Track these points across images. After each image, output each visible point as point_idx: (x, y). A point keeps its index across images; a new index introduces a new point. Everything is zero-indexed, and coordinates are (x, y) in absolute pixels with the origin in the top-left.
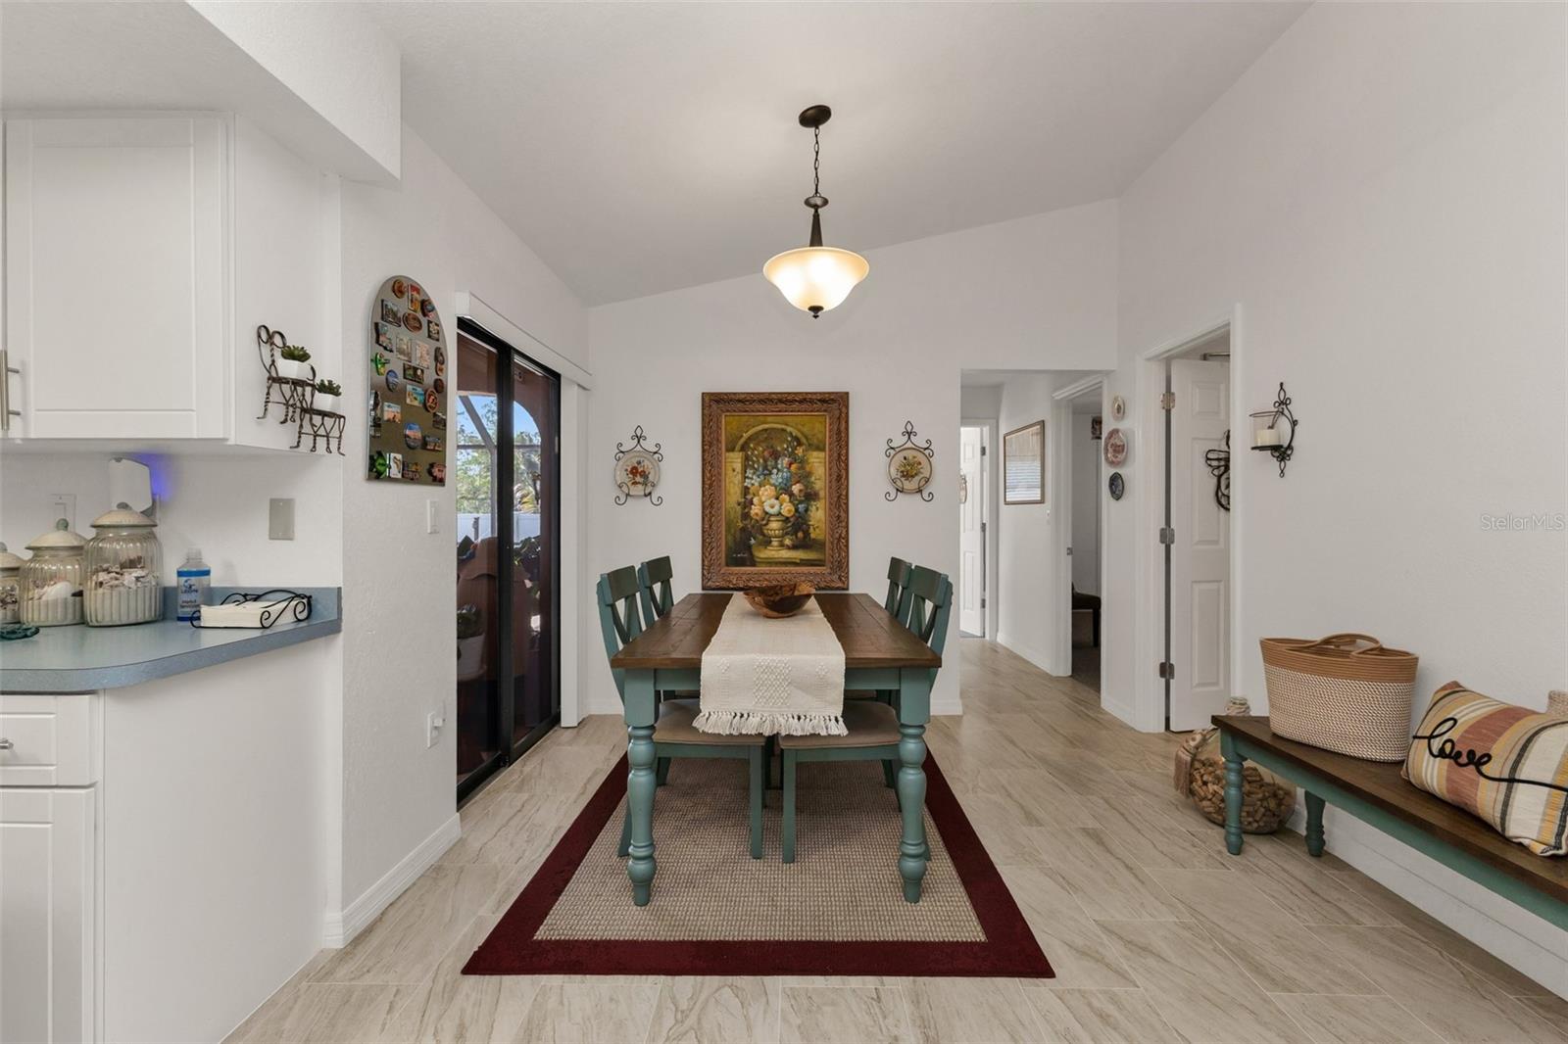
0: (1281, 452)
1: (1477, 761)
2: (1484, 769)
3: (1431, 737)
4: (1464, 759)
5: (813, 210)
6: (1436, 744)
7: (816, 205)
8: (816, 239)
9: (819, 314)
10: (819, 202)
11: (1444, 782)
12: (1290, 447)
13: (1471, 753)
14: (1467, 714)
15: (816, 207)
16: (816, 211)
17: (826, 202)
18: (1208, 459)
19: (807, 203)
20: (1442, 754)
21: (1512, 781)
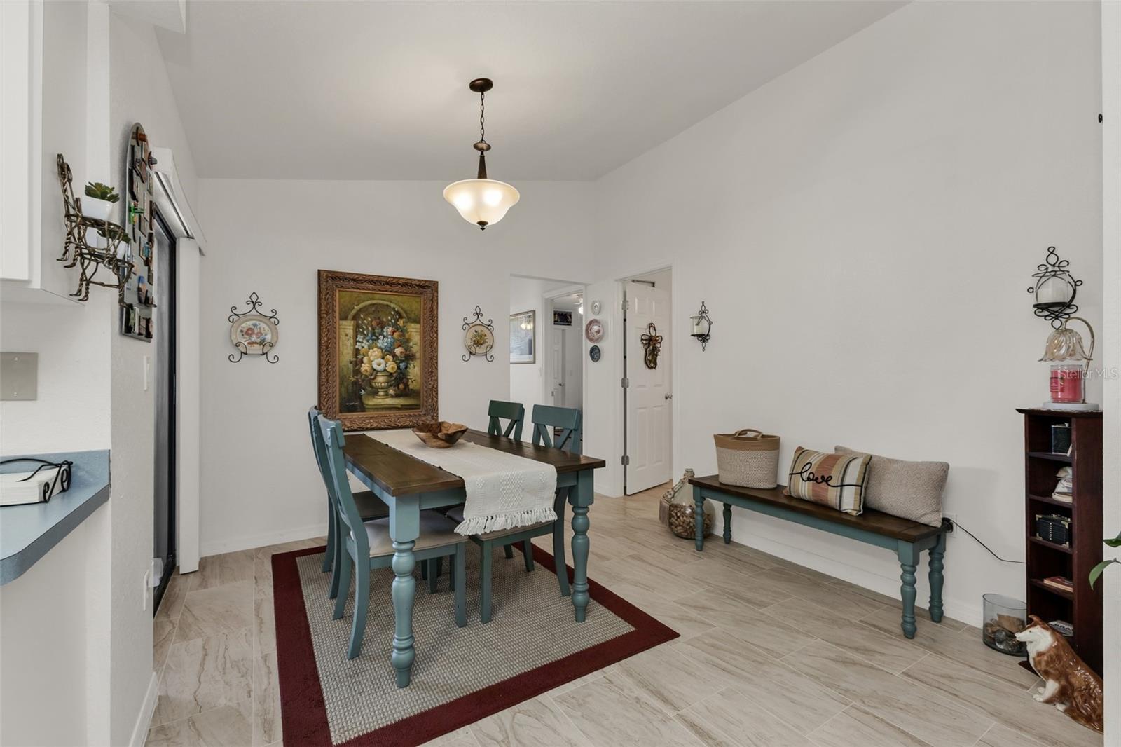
0: (703, 338)
1: (826, 480)
2: (830, 483)
3: (801, 473)
4: (820, 480)
5: (480, 152)
6: (805, 476)
7: (482, 149)
8: (482, 174)
9: (485, 227)
10: (484, 146)
11: (811, 493)
12: (708, 335)
13: (823, 477)
14: (815, 460)
15: (482, 150)
16: (482, 153)
17: (489, 148)
18: (642, 339)
19: (476, 147)
20: (809, 479)
21: (842, 486)
